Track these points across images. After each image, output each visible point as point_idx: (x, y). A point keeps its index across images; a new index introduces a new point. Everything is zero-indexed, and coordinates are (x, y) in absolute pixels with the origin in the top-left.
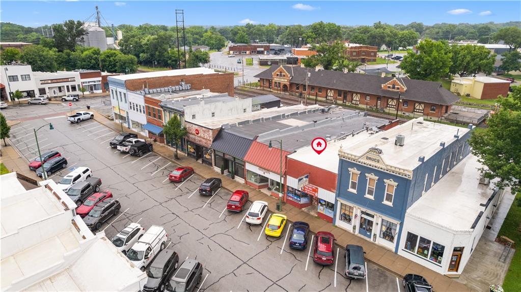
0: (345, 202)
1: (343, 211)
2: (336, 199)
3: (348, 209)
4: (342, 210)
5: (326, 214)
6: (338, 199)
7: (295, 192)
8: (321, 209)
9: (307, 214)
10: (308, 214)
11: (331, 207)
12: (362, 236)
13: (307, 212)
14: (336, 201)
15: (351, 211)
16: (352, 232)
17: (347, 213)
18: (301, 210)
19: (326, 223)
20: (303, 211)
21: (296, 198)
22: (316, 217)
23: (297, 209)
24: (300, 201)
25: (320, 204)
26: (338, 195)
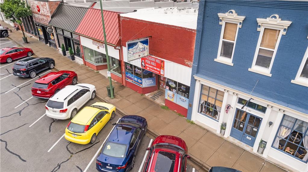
0: (208, 83)
1: (204, 99)
2: (192, 78)
3: (213, 95)
4: (203, 96)
5: (178, 103)
6: (196, 77)
7: (135, 71)
8: (170, 95)
9: (151, 101)
10: (151, 103)
11: (186, 91)
12: (237, 142)
13: (152, 100)
14: (194, 81)
15: (219, 97)
16: (218, 132)
17: (211, 101)
18: (143, 96)
19: (178, 115)
20: (145, 98)
21: (136, 79)
22: (163, 107)
23: (138, 95)
24: (141, 83)
25: (168, 88)
26: (197, 71)
